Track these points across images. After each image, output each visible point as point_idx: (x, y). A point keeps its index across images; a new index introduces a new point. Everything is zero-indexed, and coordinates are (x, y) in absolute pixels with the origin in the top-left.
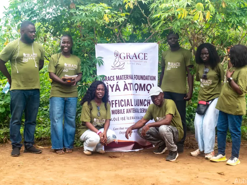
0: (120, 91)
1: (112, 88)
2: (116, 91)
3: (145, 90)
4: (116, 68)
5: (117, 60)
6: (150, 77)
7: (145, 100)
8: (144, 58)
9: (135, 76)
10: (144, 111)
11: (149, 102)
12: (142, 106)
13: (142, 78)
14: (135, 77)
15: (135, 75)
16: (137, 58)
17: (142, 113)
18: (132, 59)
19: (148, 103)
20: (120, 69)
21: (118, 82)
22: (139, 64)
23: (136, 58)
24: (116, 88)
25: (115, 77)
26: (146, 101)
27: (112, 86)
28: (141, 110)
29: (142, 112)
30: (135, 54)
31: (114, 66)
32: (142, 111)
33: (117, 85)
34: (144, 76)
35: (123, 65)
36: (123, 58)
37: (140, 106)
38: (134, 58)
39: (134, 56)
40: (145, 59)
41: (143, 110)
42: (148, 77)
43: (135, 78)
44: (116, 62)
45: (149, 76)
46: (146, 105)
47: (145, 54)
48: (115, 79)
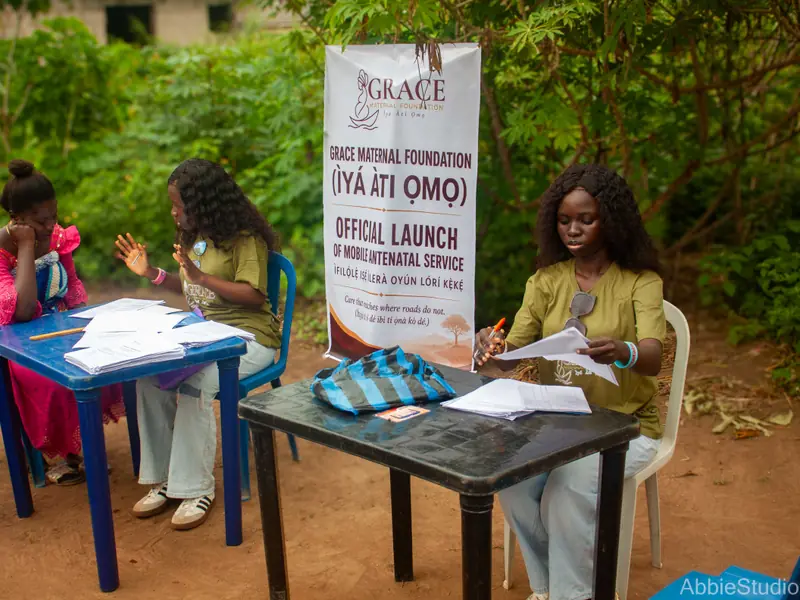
0: (364, 194)
1: (348, 182)
2: (355, 193)
3: (438, 199)
4: (359, 123)
5: (362, 99)
6: (452, 156)
7: (441, 228)
8: (433, 97)
9: (409, 154)
10: (438, 262)
11: (453, 236)
12: (433, 245)
13: (430, 158)
14: (407, 157)
15: (407, 151)
16: (414, 95)
17: (433, 267)
18: (399, 98)
19: (450, 238)
20: (368, 128)
21: (361, 167)
22: (419, 115)
23: (411, 98)
24: (357, 184)
25: (356, 151)
26: (444, 232)
27: (348, 177)
28: (429, 259)
29: (434, 264)
30: (405, 83)
31: (354, 117)
32: (432, 261)
33: (360, 175)
34: (435, 153)
35: (374, 117)
36: (376, 95)
37: (426, 245)
38: (405, 95)
39: (404, 89)
40: (436, 99)
41: (435, 258)
42: (447, 156)
43: (409, 160)
44: (360, 105)
45: (450, 154)
46: (444, 243)
47: (436, 82)
48: (356, 157)
